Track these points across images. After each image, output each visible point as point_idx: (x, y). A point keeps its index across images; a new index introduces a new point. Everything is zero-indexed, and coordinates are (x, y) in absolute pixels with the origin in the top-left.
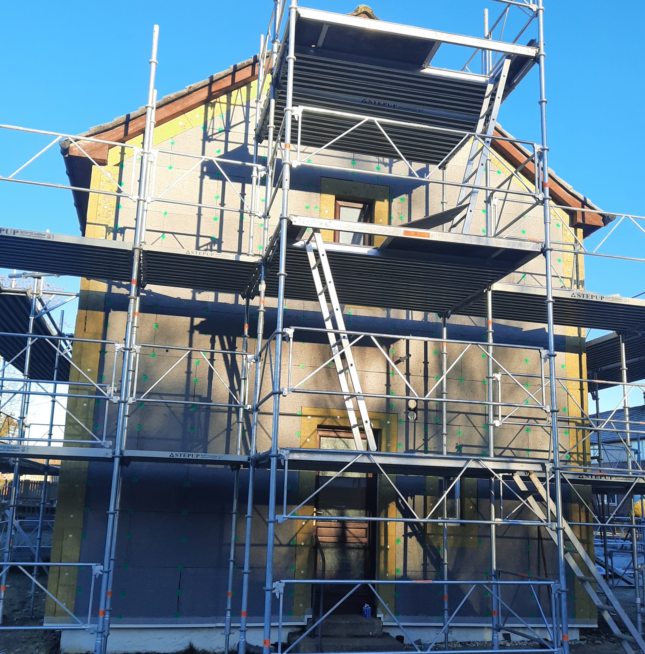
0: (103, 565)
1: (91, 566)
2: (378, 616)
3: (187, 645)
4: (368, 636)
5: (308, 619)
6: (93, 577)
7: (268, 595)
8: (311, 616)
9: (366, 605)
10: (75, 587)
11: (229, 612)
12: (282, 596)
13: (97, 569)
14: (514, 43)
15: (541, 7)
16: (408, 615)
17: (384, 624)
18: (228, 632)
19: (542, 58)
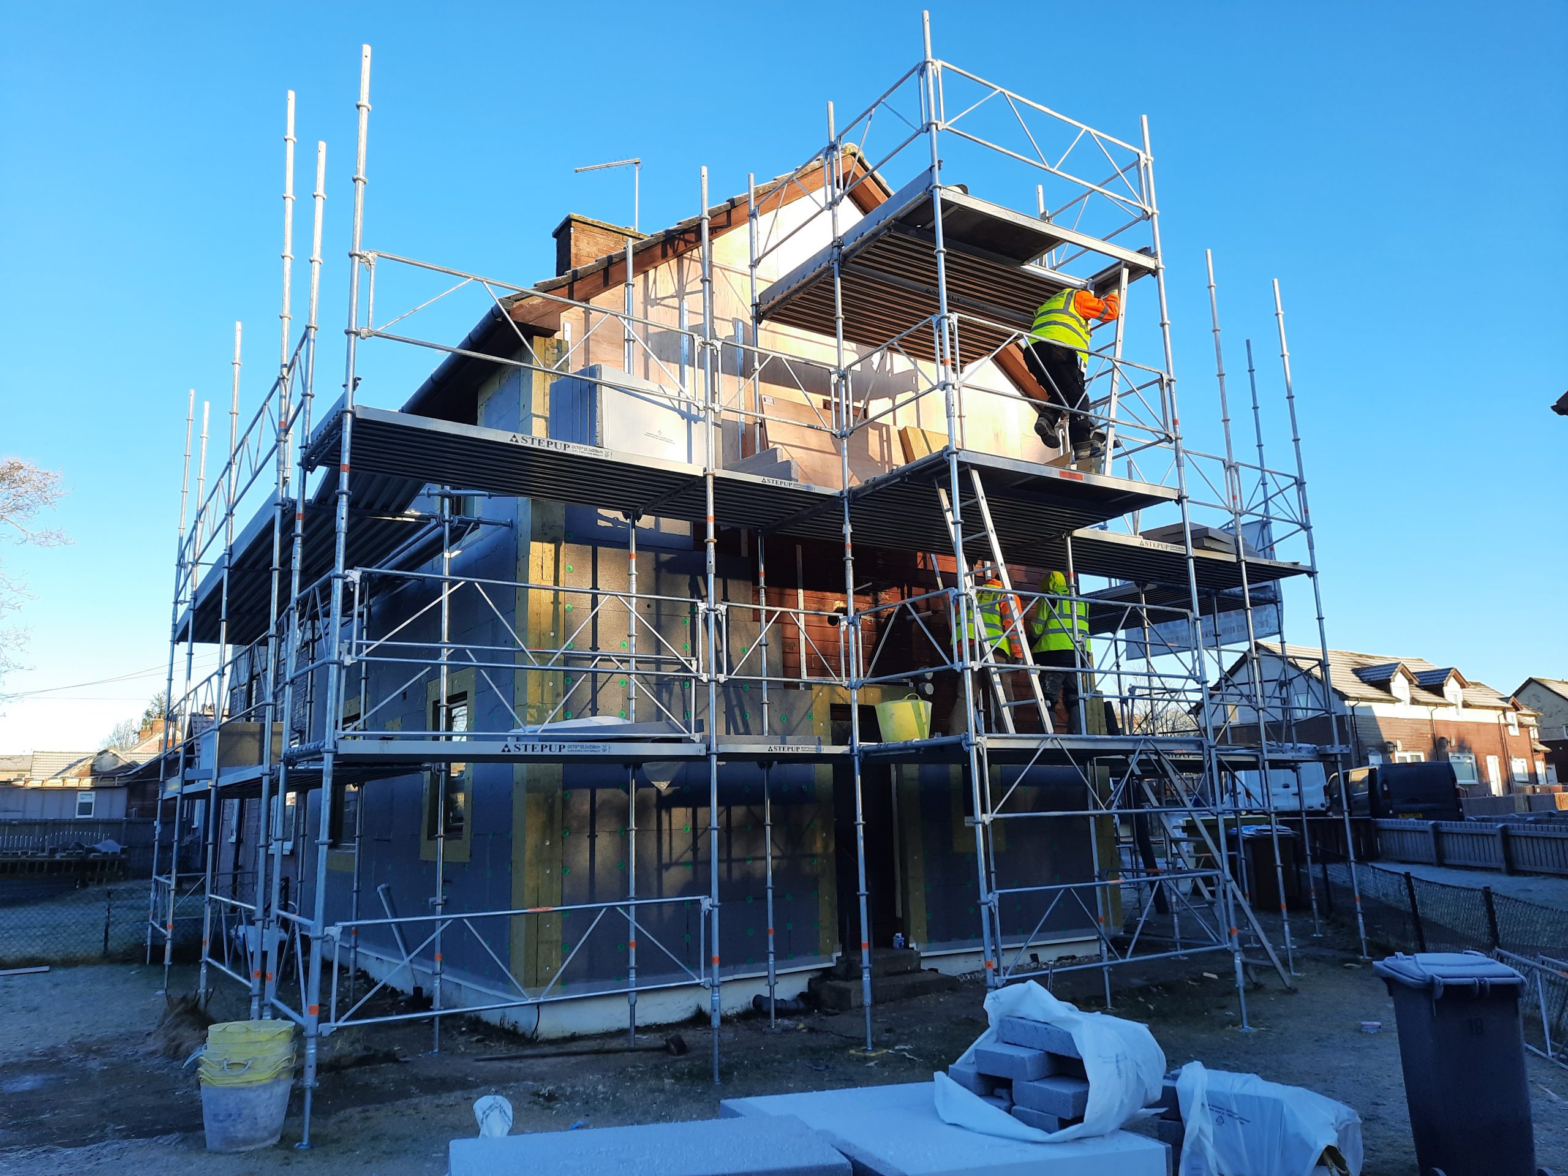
0: (710, 897)
1: (699, 900)
2: (911, 946)
3: (694, 1009)
4: (906, 972)
5: (837, 958)
6: (702, 914)
7: (984, 910)
8: (840, 954)
9: (900, 935)
10: (560, 943)
11: (771, 955)
12: (997, 909)
13: (706, 903)
14: (1104, 240)
15: (1157, 211)
16: (941, 941)
17: (922, 954)
18: (772, 983)
19: (1161, 271)
